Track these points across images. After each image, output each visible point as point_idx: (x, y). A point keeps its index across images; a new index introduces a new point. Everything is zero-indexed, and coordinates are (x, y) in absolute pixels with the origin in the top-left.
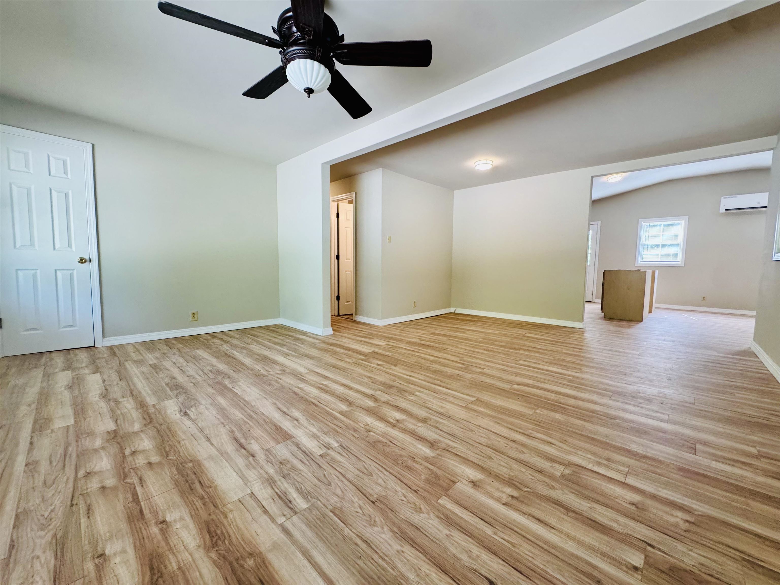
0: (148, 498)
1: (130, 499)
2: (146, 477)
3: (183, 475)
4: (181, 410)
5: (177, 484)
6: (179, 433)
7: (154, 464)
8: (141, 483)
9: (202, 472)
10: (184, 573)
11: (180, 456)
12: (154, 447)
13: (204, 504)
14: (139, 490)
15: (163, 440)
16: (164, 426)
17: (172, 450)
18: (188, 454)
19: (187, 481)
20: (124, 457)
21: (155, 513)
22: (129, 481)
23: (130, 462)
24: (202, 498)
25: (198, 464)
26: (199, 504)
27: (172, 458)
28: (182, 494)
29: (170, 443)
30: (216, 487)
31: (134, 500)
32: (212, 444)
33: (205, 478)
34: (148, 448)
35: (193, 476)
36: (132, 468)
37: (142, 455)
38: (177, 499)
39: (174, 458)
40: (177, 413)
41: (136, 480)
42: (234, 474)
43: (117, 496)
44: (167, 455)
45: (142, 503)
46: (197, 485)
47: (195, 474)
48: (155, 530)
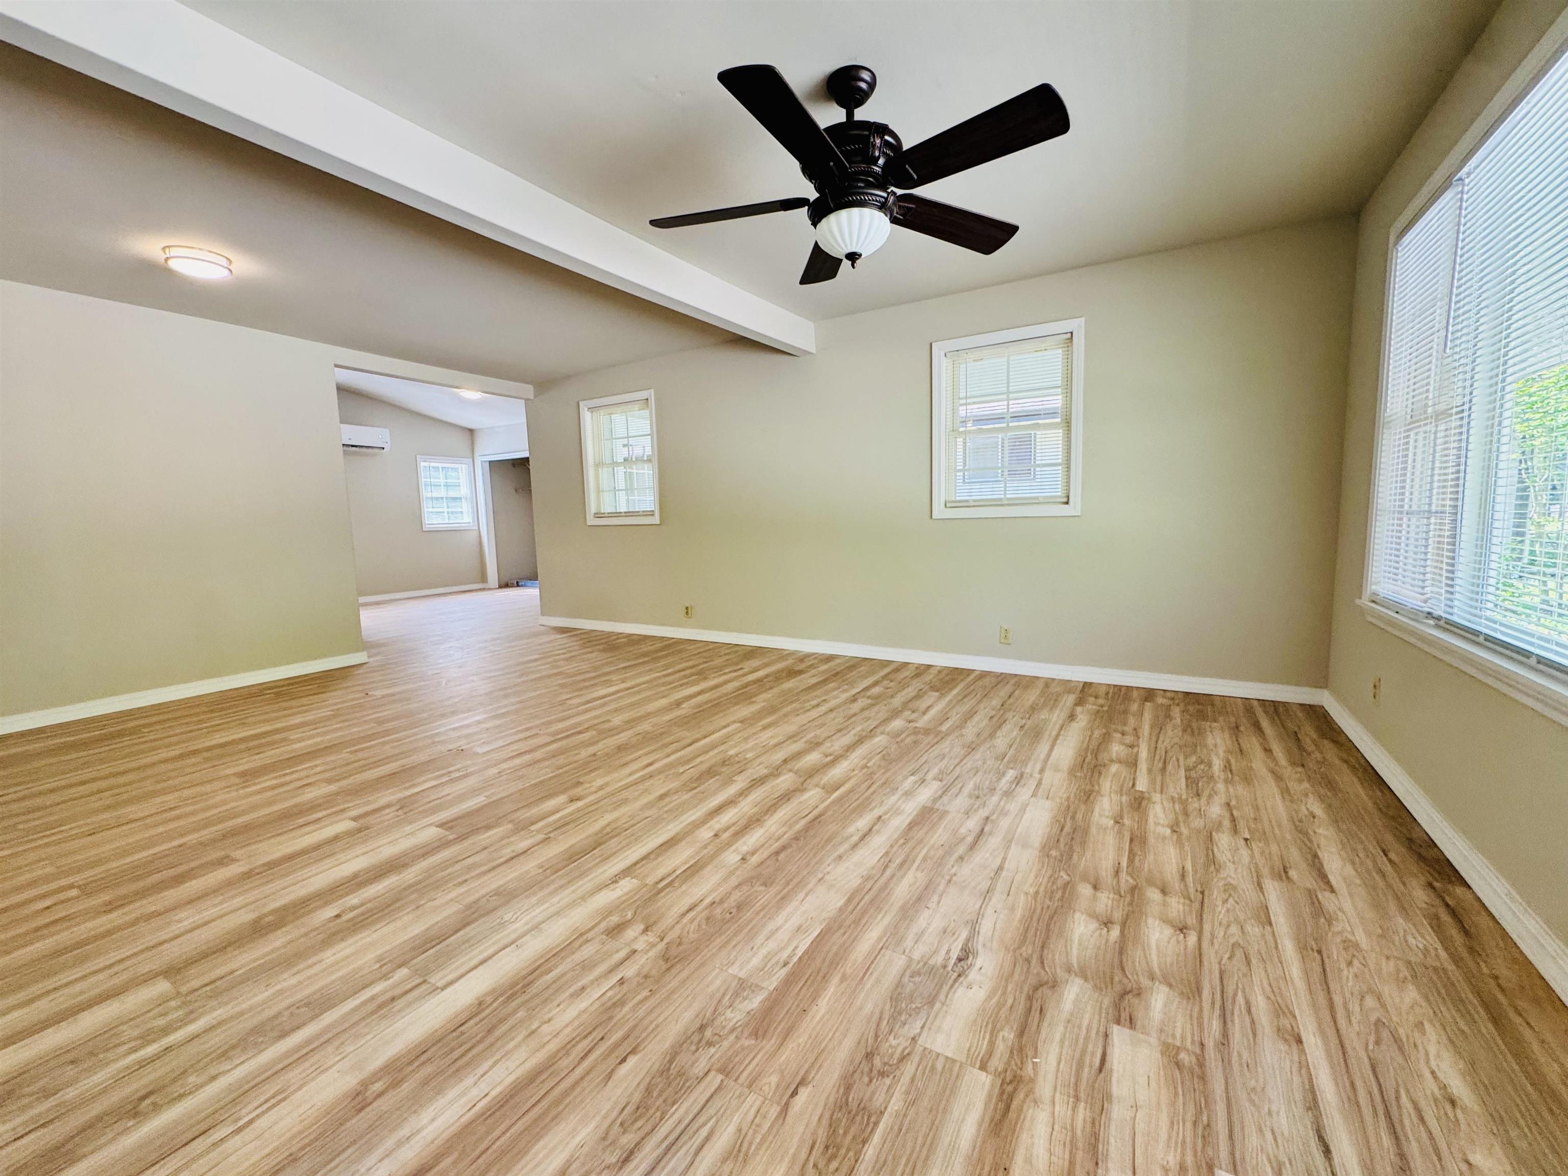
0: (1120, 849)
1: (1137, 859)
2: (1111, 872)
3: (1071, 847)
4: (959, 976)
5: (1083, 844)
6: (1019, 914)
7: (1090, 883)
8: (1119, 868)
9: (1049, 838)
10: (1121, 790)
11: (1054, 872)
12: (1074, 911)
13: (1076, 813)
14: (1124, 864)
15: (1051, 918)
16: (1027, 950)
17: (1055, 887)
18: (1043, 867)
19: (1073, 839)
20: (1124, 925)
21: (1119, 832)
22: (1131, 881)
23: (1118, 907)
24: (1073, 818)
25: (1045, 850)
26: (1079, 816)
27: (1066, 877)
28: (1086, 832)
29: (1047, 902)
30: (1054, 817)
31: (1134, 855)
32: (1004, 859)
33: (1054, 831)
34: (1083, 917)
35: (1061, 840)
36: (1121, 896)
37: (1098, 910)
38: (1093, 830)
39: (1062, 874)
40: (973, 975)
41: (1123, 876)
42: (1025, 816)
43: (1150, 871)
44: (1066, 884)
45: (1127, 847)
46: (1067, 829)
47: (1058, 841)
48: (1127, 822)
